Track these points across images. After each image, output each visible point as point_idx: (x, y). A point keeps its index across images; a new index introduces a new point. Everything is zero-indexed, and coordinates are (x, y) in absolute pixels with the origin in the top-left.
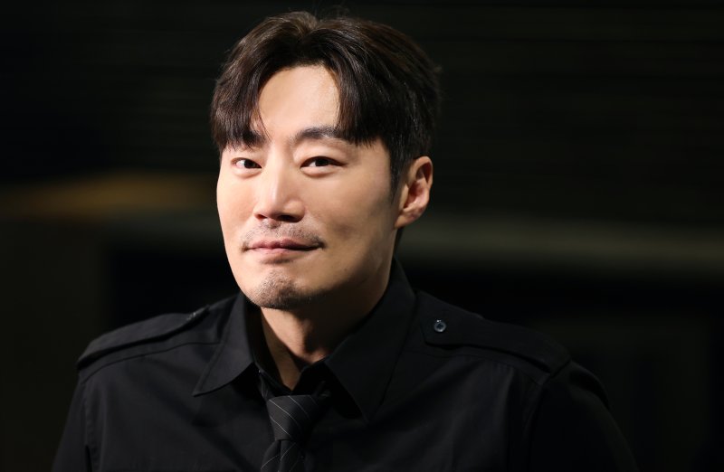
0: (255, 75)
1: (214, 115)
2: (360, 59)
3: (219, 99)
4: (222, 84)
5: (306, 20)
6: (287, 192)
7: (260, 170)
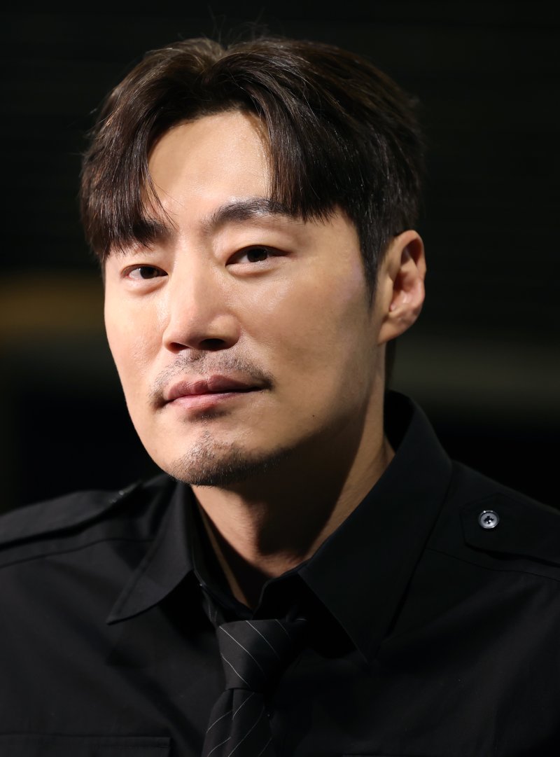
0: (140, 134)
1: (86, 207)
2: (296, 92)
3: (90, 182)
4: (91, 158)
5: (207, 49)
6: (211, 304)
7: (165, 277)
